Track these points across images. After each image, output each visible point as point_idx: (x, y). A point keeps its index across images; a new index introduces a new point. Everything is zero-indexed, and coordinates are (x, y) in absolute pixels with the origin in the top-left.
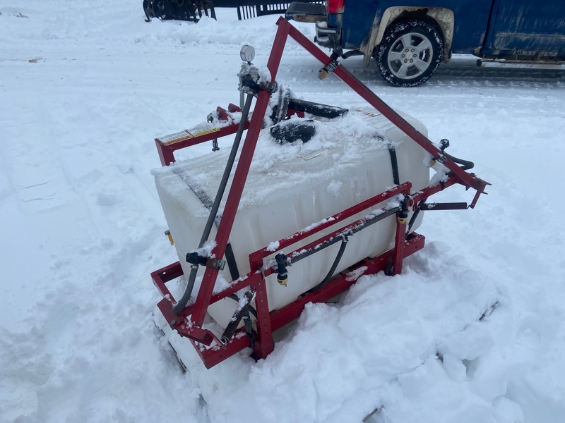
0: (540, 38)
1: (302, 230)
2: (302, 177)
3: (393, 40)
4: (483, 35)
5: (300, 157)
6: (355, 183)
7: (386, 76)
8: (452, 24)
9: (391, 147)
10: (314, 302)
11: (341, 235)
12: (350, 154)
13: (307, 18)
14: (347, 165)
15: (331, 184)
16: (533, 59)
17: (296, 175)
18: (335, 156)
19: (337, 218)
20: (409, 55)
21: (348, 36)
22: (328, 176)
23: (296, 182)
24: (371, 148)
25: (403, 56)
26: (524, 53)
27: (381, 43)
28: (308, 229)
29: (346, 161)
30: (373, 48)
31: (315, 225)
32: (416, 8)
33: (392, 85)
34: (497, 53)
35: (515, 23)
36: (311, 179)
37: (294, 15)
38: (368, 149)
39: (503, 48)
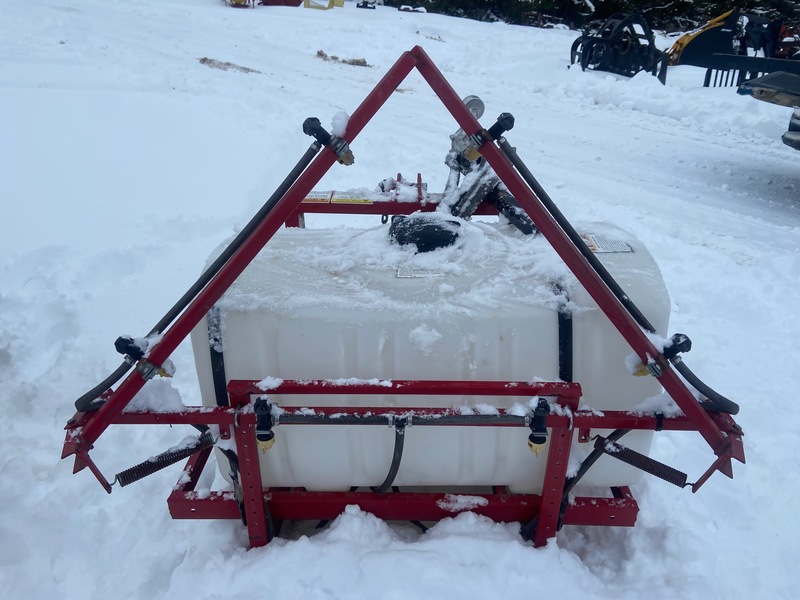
1: (329, 380)
2: (374, 299)
5: (397, 270)
6: (472, 345)
9: (565, 309)
10: (363, 509)
11: (388, 415)
12: (482, 294)
13: (777, 97)
14: (461, 310)
15: (418, 330)
17: (368, 294)
18: (444, 287)
19: (399, 386)
22: (417, 315)
23: (357, 304)
24: (527, 299)
28: (340, 382)
29: (465, 302)
31: (354, 381)
36: (386, 308)
37: (756, 89)
38: (519, 299)
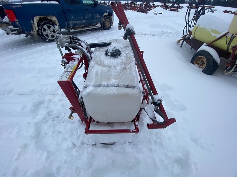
0: (79, 22)
3: (42, 28)
4: (66, 23)
7: (46, 40)
8: (57, 20)
16: (79, 28)
20: (49, 32)
21: (24, 29)
25: (47, 32)
26: (77, 26)
27: (38, 30)
30: (36, 31)
32: (44, 17)
33: (49, 42)
34: (71, 27)
35: (72, 19)
39: (72, 26)
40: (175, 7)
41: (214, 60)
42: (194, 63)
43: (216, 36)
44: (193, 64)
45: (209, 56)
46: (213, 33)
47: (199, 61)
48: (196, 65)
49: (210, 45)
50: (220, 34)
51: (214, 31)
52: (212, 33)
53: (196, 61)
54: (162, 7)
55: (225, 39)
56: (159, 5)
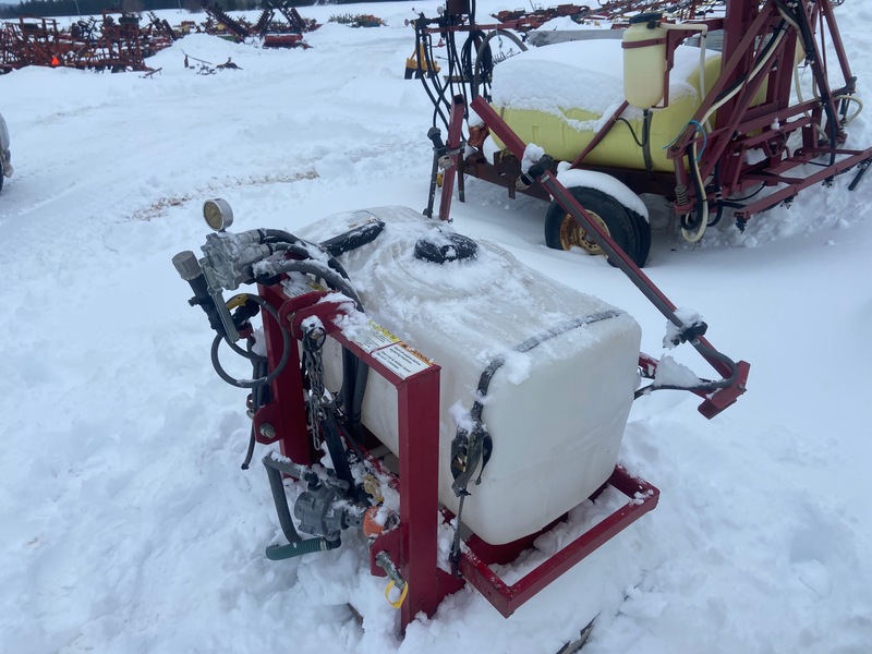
40: (282, 28)
41: (627, 210)
42: (563, 244)
43: (587, 126)
44: (562, 249)
45: (606, 203)
46: (575, 121)
47: (575, 230)
48: (574, 248)
49: (582, 162)
50: (599, 117)
51: (571, 111)
52: (570, 121)
53: (566, 235)
54: (209, 29)
55: (622, 130)
56: (187, 25)
